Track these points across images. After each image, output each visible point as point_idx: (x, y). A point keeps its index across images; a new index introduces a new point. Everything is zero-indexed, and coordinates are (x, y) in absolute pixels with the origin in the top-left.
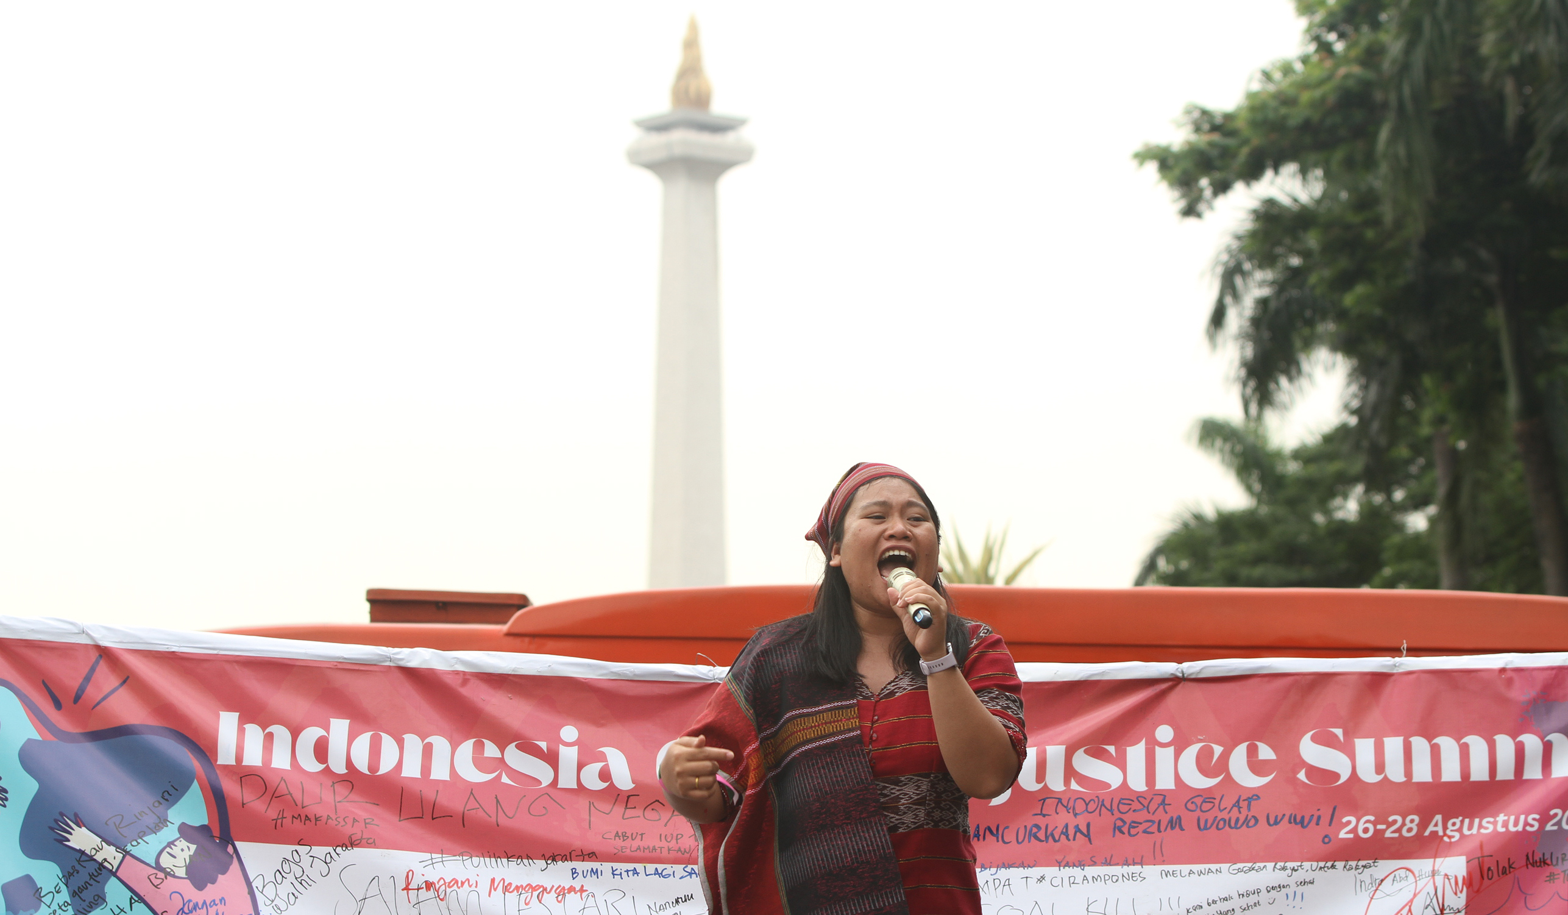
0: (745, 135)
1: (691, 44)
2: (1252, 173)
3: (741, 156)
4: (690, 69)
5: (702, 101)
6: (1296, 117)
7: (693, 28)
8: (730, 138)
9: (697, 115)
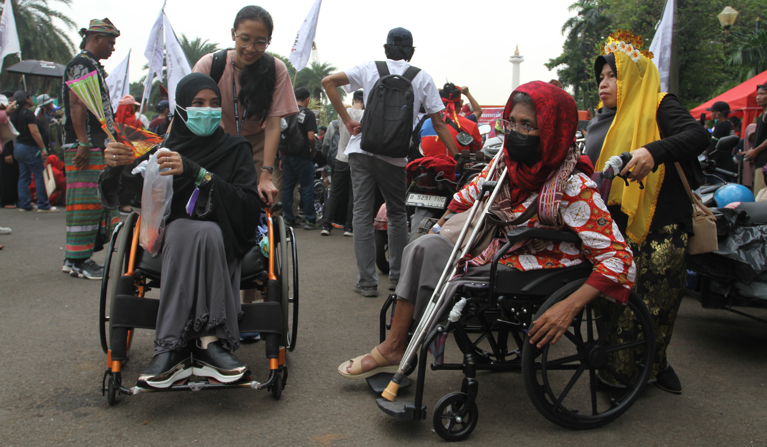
0: (523, 58)
1: (517, 48)
2: (556, 66)
3: (523, 61)
4: (517, 50)
5: (518, 54)
6: (561, 59)
7: (517, 45)
8: (521, 59)
9: (517, 56)
